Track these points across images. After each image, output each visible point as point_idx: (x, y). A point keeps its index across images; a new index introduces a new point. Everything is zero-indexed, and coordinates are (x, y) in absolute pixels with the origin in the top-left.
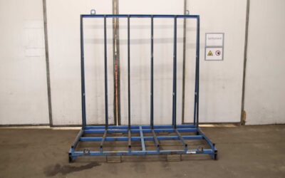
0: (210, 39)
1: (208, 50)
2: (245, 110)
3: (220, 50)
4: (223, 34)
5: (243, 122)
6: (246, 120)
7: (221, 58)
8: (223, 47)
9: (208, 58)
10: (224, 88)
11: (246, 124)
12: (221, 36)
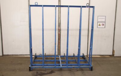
0: (99, 18)
1: (99, 23)
2: (114, 49)
3: (104, 23)
4: (105, 16)
5: (113, 55)
6: (115, 54)
7: (104, 27)
8: (105, 22)
9: (99, 27)
10: (105, 40)
11: (115, 56)
12: (104, 17)
